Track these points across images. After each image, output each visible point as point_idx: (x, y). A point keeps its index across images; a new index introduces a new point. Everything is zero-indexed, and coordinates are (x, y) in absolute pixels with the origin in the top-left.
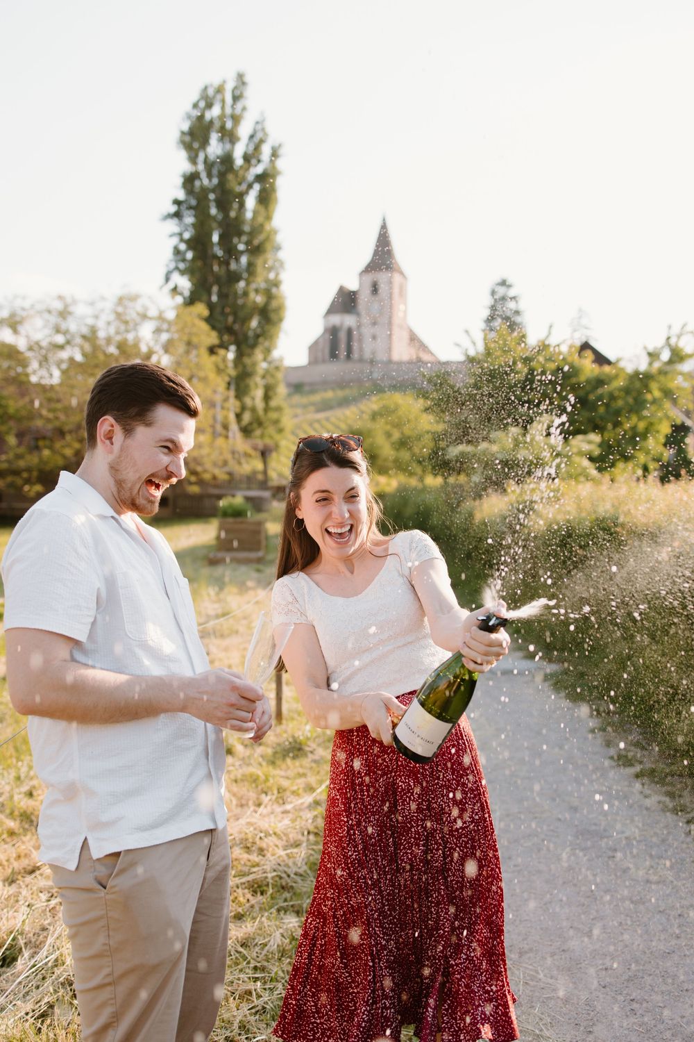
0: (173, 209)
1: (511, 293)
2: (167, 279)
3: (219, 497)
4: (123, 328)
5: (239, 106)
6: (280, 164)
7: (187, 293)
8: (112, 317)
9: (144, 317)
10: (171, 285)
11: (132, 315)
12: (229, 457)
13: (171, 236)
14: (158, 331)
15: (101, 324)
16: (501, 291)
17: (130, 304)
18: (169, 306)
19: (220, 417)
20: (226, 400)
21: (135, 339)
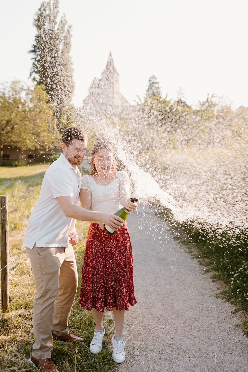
0: (32, 49)
1: (156, 81)
2: (31, 75)
3: (51, 155)
4: (14, 93)
5: (56, 10)
6: (72, 33)
7: (38, 80)
8: (10, 89)
9: (22, 89)
10: (32, 77)
11: (18, 89)
12: (55, 140)
13: (32, 59)
14: (27, 94)
15: (6, 92)
16: (153, 80)
17: (17, 85)
18: (32, 85)
19: (51, 126)
20: (53, 119)
21: (19, 97)
